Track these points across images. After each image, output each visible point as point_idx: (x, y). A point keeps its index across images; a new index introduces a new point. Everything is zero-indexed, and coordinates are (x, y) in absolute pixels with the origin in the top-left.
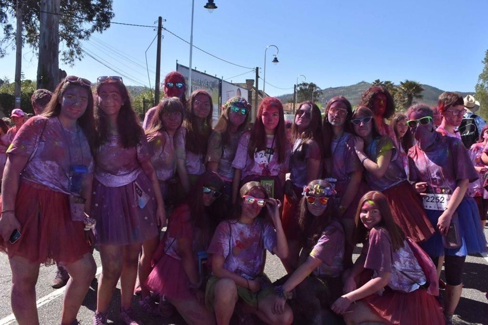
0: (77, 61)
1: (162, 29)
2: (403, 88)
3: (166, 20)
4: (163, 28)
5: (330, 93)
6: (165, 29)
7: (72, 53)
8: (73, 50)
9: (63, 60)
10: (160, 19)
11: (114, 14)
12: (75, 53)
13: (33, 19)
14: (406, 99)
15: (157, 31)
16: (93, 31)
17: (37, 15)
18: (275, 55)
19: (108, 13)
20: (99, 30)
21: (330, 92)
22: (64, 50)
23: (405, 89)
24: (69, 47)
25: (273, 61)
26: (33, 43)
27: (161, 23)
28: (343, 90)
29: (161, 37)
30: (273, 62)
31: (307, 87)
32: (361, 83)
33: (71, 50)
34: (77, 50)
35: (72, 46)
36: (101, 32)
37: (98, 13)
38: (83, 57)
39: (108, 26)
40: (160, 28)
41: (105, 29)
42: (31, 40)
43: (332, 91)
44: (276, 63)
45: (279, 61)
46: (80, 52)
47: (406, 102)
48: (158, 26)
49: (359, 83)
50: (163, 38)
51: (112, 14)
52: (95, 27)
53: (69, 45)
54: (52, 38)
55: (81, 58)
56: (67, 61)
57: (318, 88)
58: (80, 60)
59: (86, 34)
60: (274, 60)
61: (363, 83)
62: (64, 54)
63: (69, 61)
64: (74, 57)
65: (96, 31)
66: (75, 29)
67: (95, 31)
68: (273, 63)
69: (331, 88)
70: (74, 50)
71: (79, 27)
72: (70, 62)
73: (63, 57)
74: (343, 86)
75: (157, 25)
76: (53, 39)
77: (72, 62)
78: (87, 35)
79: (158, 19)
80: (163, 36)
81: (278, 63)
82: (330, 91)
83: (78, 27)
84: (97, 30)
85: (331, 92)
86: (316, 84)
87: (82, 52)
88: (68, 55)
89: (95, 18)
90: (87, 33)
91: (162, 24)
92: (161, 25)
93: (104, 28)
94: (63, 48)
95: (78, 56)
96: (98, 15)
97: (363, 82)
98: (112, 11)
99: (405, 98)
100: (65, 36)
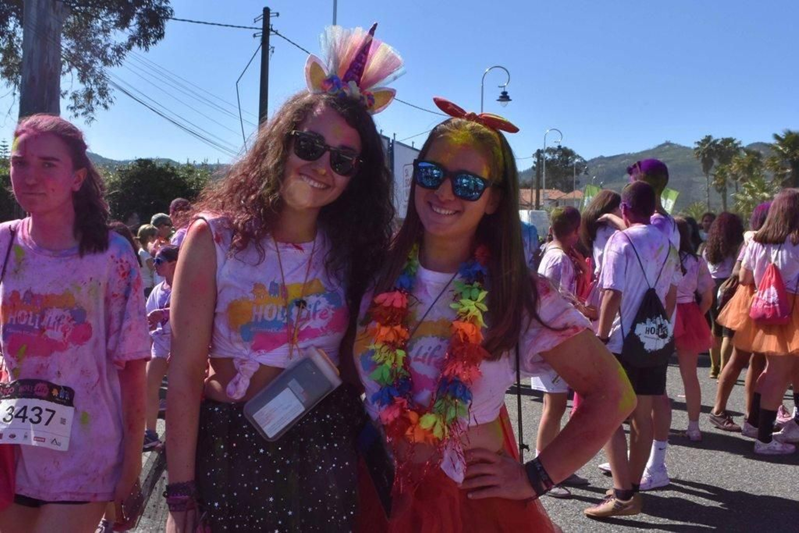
0: (99, 110)
1: (271, 33)
2: (781, 148)
3: (278, 15)
4: (272, 30)
5: (601, 167)
6: (277, 33)
7: (89, 95)
8: (92, 89)
9: (72, 108)
10: (266, 11)
11: (172, 11)
12: (96, 94)
13: (11, 25)
14: (789, 171)
15: (260, 37)
16: (129, 47)
17: (17, 18)
18: (504, 86)
19: (161, 8)
20: (142, 44)
21: (599, 166)
22: (73, 91)
23: (785, 149)
24: (84, 83)
25: (498, 98)
26: (14, 76)
27: (269, 21)
28: (627, 160)
29: (268, 50)
30: (498, 100)
31: (556, 156)
32: (663, 145)
33: (87, 89)
34: (99, 89)
35: (89, 81)
36: (147, 49)
37: (139, 11)
38: (111, 102)
39: (161, 36)
40: (266, 30)
41: (154, 43)
42: (9, 71)
43: (604, 163)
44: (505, 103)
45: (510, 98)
46: (106, 93)
47: (788, 177)
48: (261, 27)
49: (660, 146)
50: (273, 52)
51: (169, 10)
52: (133, 39)
53: (83, 78)
54: (46, 61)
55: (108, 104)
56: (80, 110)
57: (578, 157)
58: (106, 107)
59: (116, 54)
60: (501, 97)
61: (667, 146)
62: (75, 97)
63: (83, 110)
64: (94, 103)
65: (135, 48)
66: (95, 46)
67: (133, 47)
68: (499, 102)
69: (602, 158)
70: (94, 88)
71: (103, 41)
72: (84, 114)
73: (72, 103)
74: (627, 152)
75: (260, 24)
76: (48, 64)
77: (90, 114)
78: (118, 55)
79: (262, 13)
80: (273, 48)
81: (509, 102)
82: (601, 163)
83: (100, 41)
84: (139, 45)
85: (603, 165)
86: (573, 149)
87: (109, 92)
88: (83, 99)
89: (133, 22)
90: (118, 50)
91: (271, 23)
92: (269, 24)
93: (152, 40)
94: (72, 87)
95: (101, 101)
96: (140, 14)
97: (668, 143)
98: (169, 5)
99: (785, 169)
100: (75, 60)
